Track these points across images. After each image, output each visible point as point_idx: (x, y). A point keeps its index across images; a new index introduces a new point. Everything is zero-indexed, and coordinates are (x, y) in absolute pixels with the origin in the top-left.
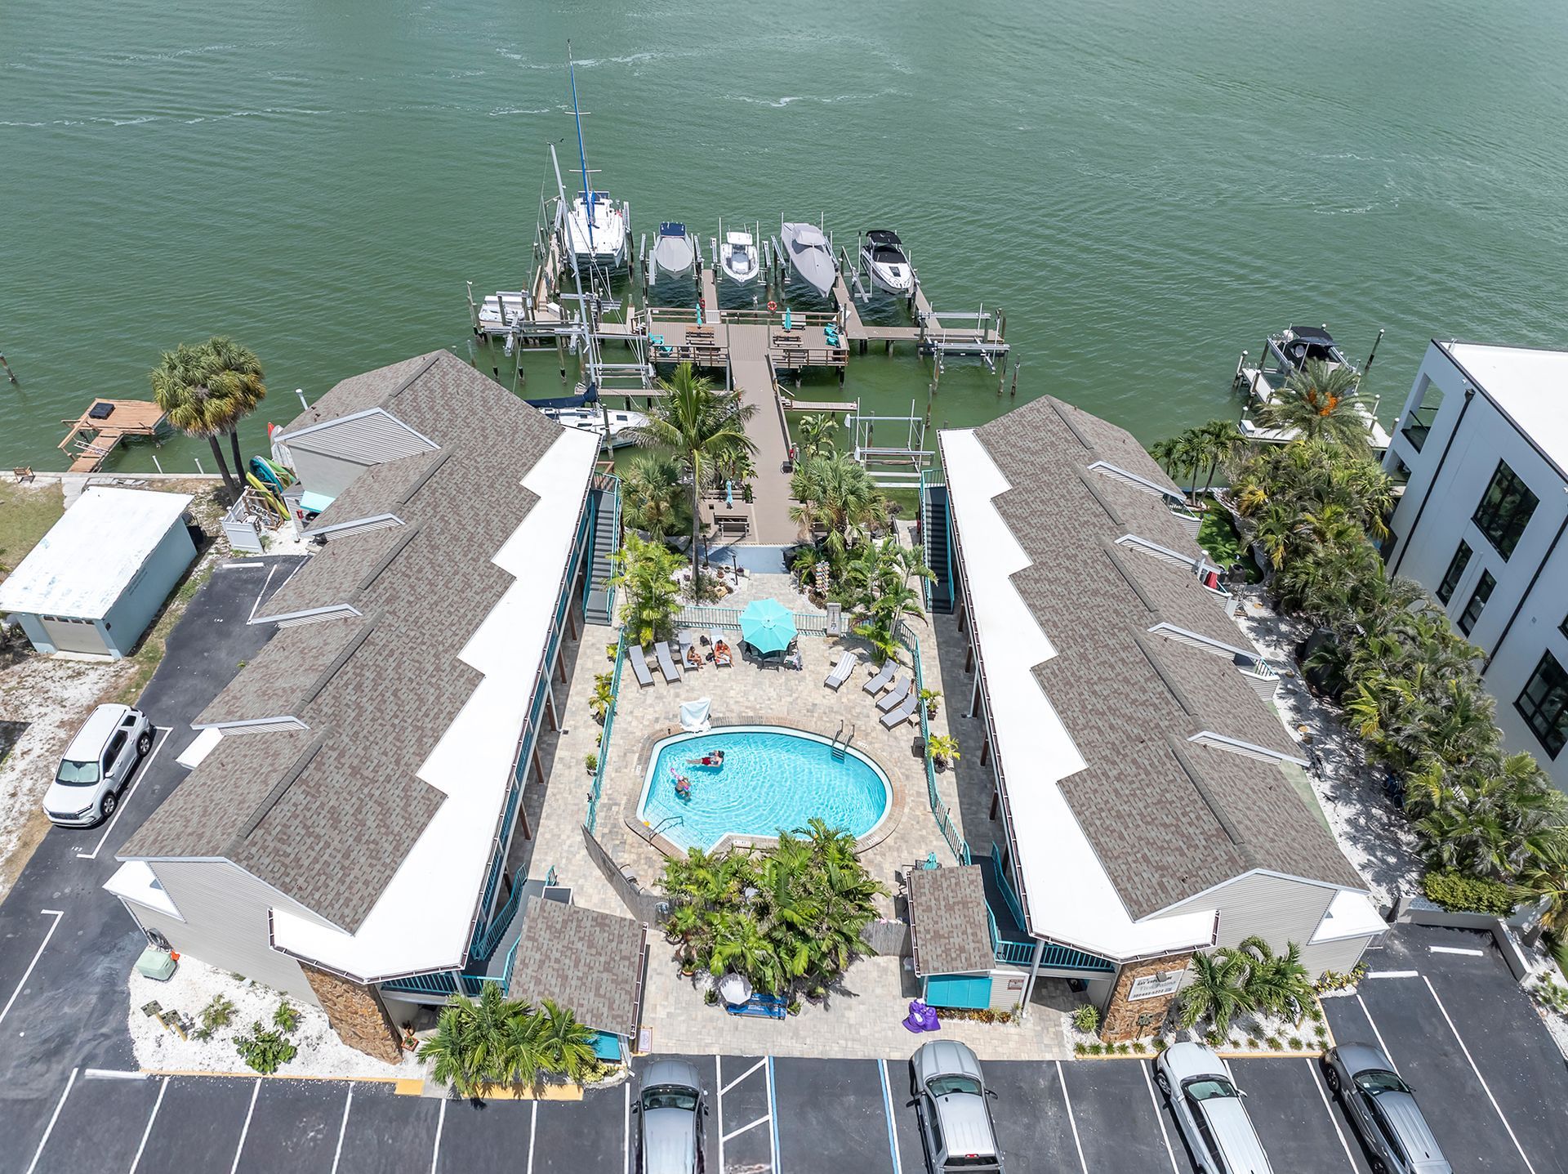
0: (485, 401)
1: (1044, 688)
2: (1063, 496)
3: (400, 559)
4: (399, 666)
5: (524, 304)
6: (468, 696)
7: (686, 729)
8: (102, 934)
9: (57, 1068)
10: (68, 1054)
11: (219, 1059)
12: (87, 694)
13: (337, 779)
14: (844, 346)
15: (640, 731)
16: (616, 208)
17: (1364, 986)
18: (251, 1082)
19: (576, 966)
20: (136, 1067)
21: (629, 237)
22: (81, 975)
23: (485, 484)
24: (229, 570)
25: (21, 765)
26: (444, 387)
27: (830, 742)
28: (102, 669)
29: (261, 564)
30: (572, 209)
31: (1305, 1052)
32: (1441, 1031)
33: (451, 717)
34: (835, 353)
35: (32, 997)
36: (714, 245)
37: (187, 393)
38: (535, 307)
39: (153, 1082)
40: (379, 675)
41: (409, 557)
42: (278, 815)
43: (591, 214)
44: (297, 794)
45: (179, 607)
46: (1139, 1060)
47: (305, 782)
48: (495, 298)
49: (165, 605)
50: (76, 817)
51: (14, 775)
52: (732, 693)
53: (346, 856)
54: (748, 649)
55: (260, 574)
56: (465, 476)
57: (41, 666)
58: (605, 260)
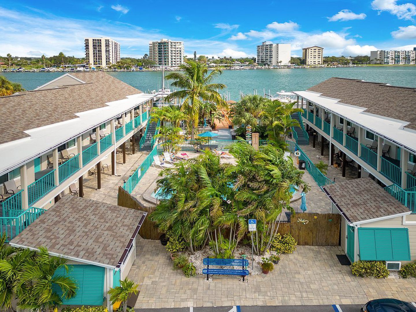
0: (113, 82)
26: (98, 76)
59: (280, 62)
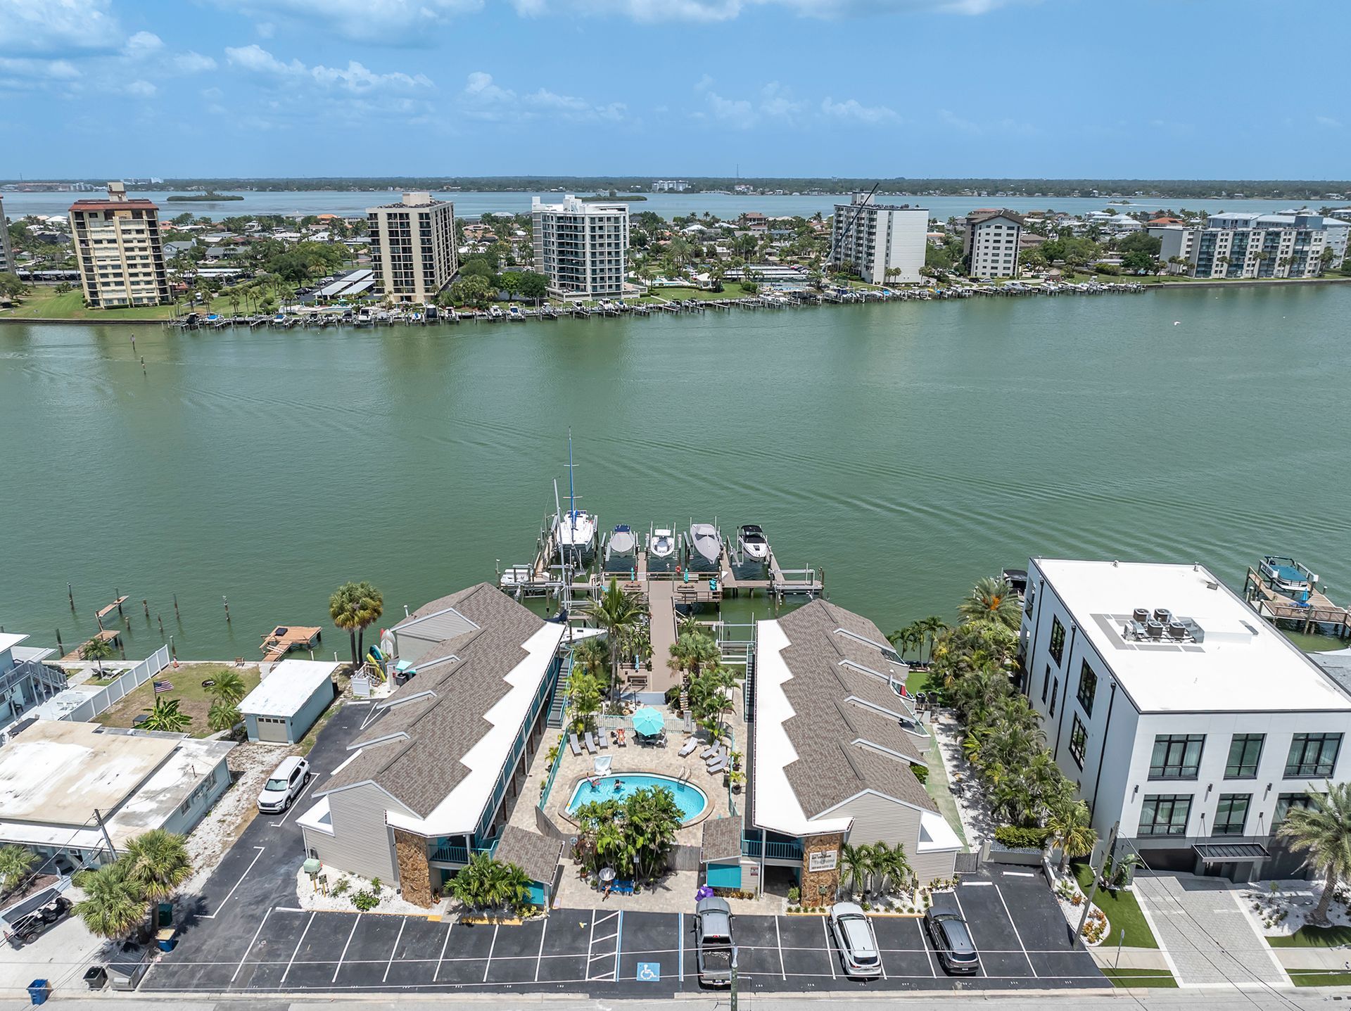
0: (505, 607)
1: (786, 730)
2: (816, 646)
3: (457, 673)
4: (453, 717)
5: (529, 573)
6: (485, 733)
7: (596, 773)
8: (284, 856)
9: (261, 907)
10: (267, 902)
11: (341, 905)
12: (276, 759)
13: (423, 756)
14: (719, 589)
15: (571, 775)
16: (590, 519)
17: (958, 887)
18: (356, 915)
19: (527, 854)
20: (301, 908)
21: (596, 535)
22: (274, 872)
23: (502, 644)
24: (351, 705)
25: (242, 789)
26: (485, 600)
27: (676, 780)
28: (283, 749)
29: (369, 702)
30: (563, 521)
31: (916, 914)
32: (998, 908)
33: (476, 741)
34: (714, 593)
35: (249, 880)
36: (648, 538)
37: (349, 606)
38: (534, 575)
39: (308, 914)
40: (444, 719)
41: (462, 672)
42: (396, 767)
43: (574, 522)
44: (404, 760)
45: (323, 721)
46: (821, 917)
47: (408, 755)
48: (512, 571)
49: (316, 721)
50: (273, 805)
51: (239, 793)
52: (625, 759)
53: (424, 787)
54: (638, 735)
55: (368, 707)
56: (492, 640)
57: (251, 747)
58: (581, 547)
59: (897, 272)
